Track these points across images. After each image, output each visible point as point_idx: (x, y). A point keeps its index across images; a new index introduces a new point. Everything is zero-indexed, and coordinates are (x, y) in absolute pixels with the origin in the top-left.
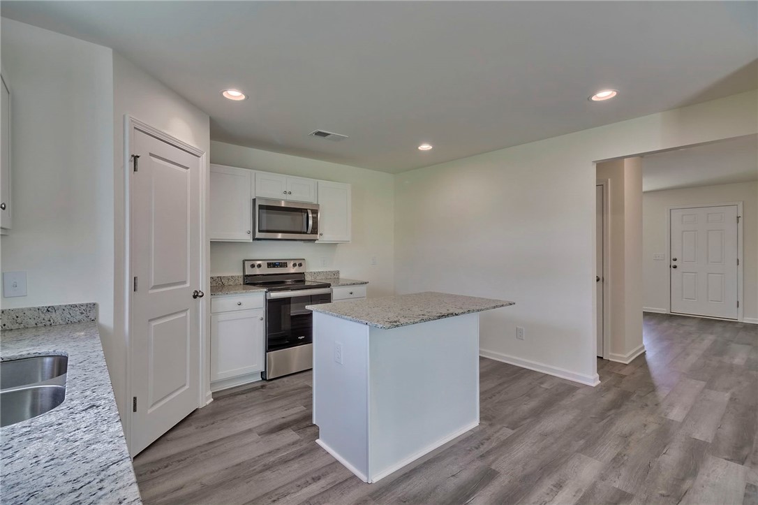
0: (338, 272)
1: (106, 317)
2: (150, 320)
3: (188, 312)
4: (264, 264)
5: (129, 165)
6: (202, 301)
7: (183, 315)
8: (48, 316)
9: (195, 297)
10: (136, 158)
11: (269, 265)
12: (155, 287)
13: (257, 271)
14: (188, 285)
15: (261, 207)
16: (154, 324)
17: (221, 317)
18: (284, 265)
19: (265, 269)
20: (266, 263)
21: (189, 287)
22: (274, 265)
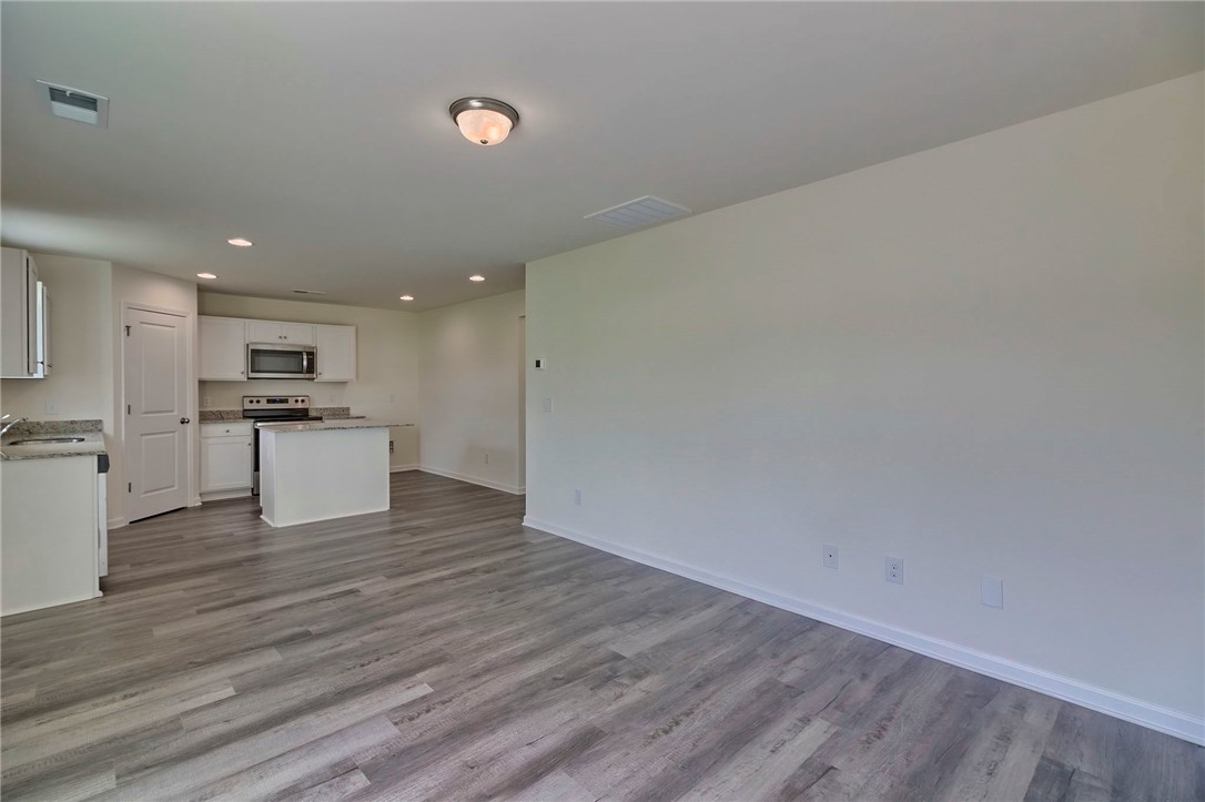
0: (348, 409)
1: (108, 428)
2: (142, 435)
3: (176, 434)
4: (264, 401)
5: (124, 333)
6: (189, 427)
7: (171, 435)
8: (72, 426)
9: (182, 423)
10: (128, 327)
11: (269, 401)
12: (146, 413)
13: (255, 406)
14: (175, 413)
15: (253, 351)
16: (144, 437)
17: (210, 441)
18: (286, 401)
19: (264, 405)
20: (265, 399)
21: (177, 415)
22: (274, 401)
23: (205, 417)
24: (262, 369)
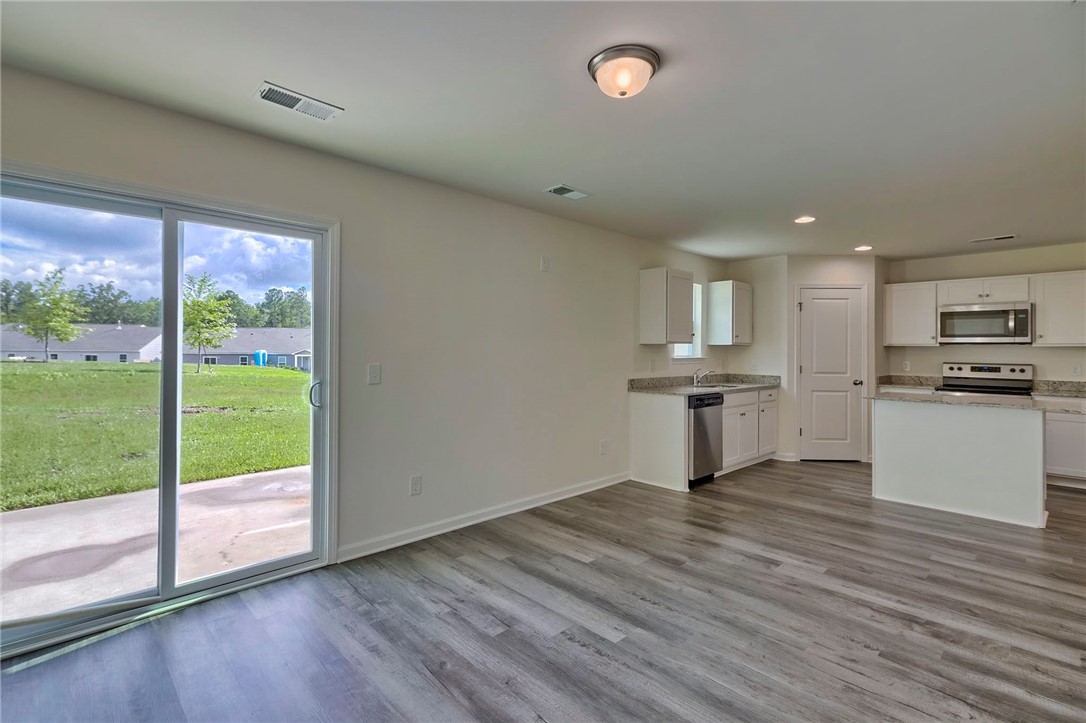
2: (813, 391)
3: (849, 393)
4: (967, 369)
5: (797, 309)
6: (863, 389)
7: (844, 394)
9: (855, 384)
10: (800, 304)
11: (973, 369)
13: (956, 373)
14: (848, 375)
15: (943, 313)
16: (815, 394)
18: (997, 370)
19: (967, 373)
20: (969, 367)
21: (850, 377)
22: (980, 369)
23: (885, 380)
24: (957, 333)
